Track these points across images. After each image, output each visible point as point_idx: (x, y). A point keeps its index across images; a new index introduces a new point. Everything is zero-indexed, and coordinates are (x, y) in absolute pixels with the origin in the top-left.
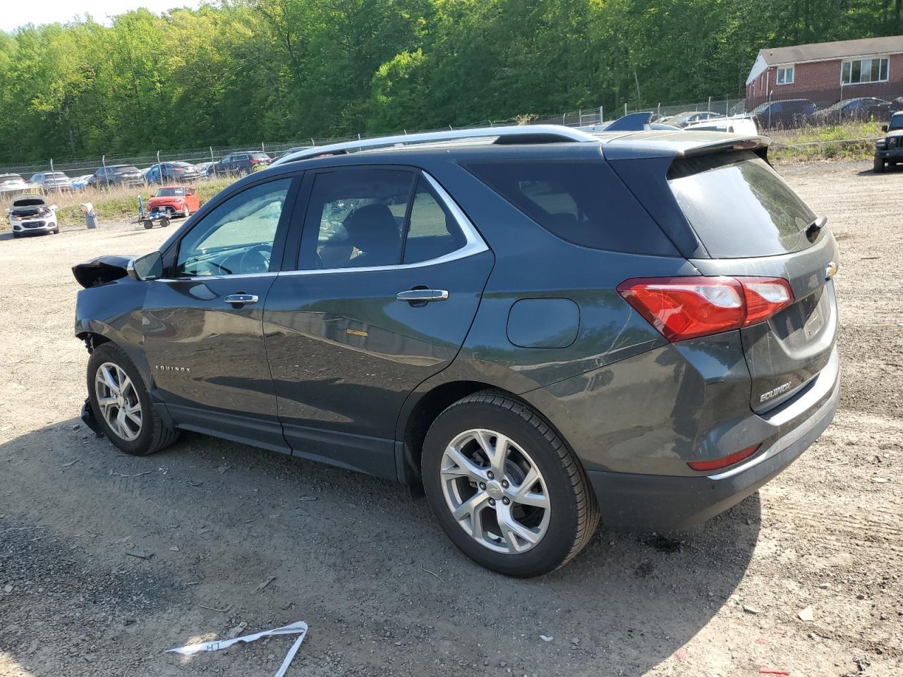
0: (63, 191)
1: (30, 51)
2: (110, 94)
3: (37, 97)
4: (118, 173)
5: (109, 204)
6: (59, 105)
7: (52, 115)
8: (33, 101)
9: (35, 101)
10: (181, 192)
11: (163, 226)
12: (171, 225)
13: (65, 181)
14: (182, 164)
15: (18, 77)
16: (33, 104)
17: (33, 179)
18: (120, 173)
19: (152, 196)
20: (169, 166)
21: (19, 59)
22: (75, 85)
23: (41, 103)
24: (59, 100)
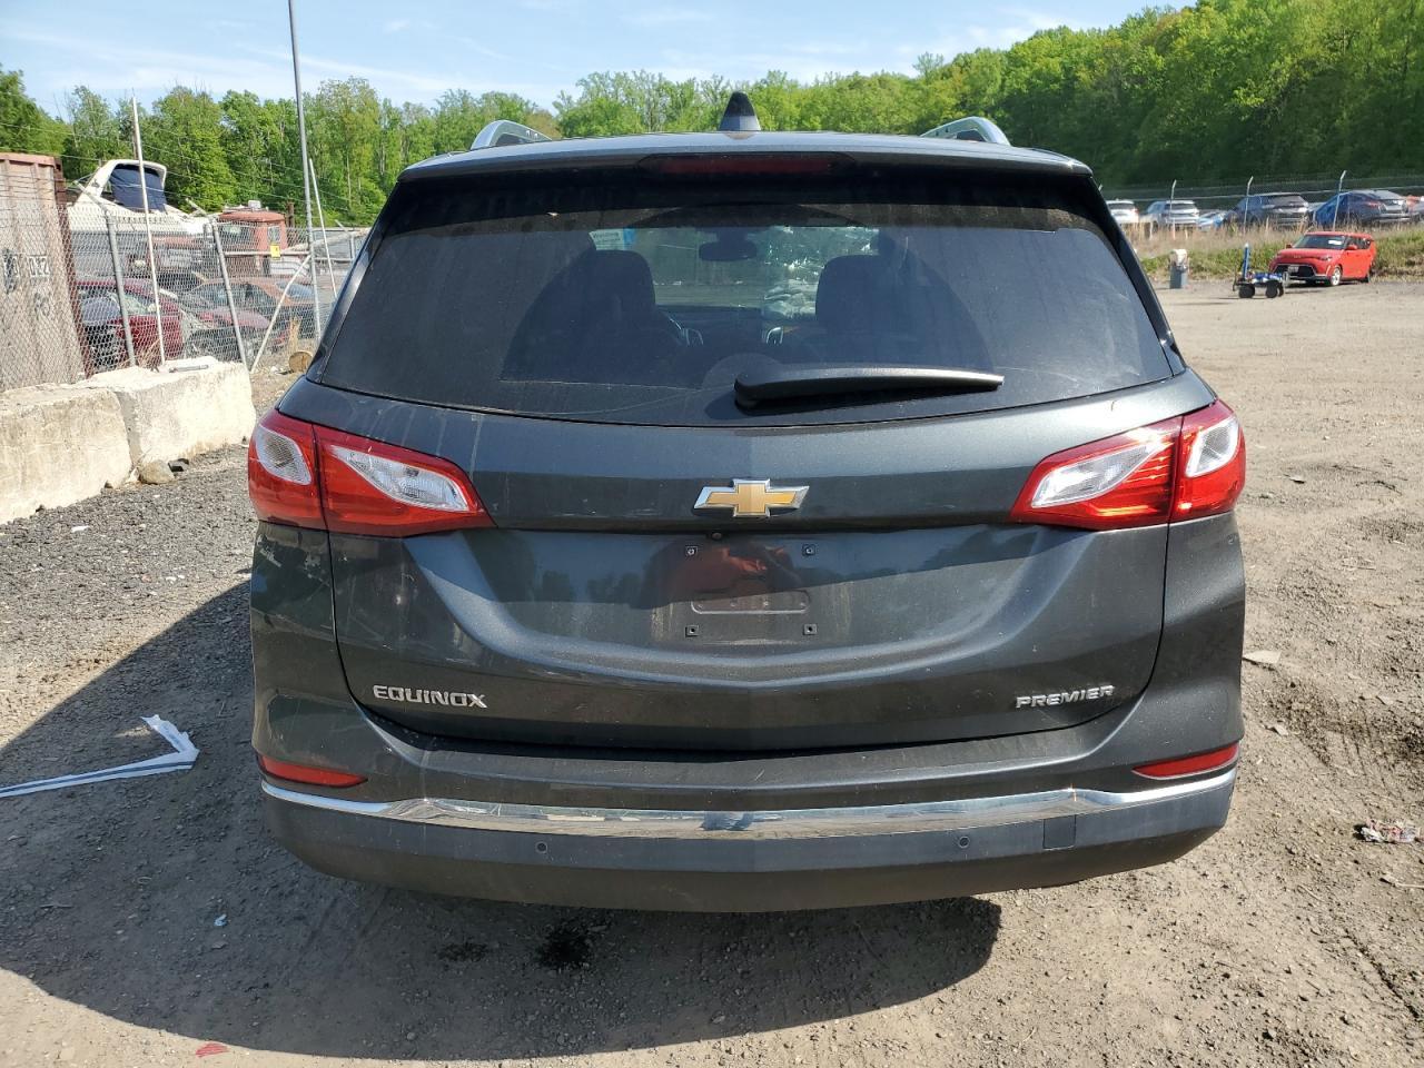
0: (1177, 229)
1: (1261, 12)
2: (1360, 76)
3: (1245, 85)
4: (1268, 206)
5: (1228, 254)
6: (1274, 97)
7: (1259, 113)
8: (1237, 92)
9: (1240, 92)
10: (1339, 243)
11: (1269, 297)
12: (1285, 295)
13: (1190, 215)
14: (1385, 194)
15: (1230, 55)
16: (1236, 96)
17: (1150, 209)
18: (1273, 206)
19: (1289, 247)
20: (1357, 198)
21: (1240, 26)
22: (1309, 64)
23: (1248, 95)
24: (1277, 88)
